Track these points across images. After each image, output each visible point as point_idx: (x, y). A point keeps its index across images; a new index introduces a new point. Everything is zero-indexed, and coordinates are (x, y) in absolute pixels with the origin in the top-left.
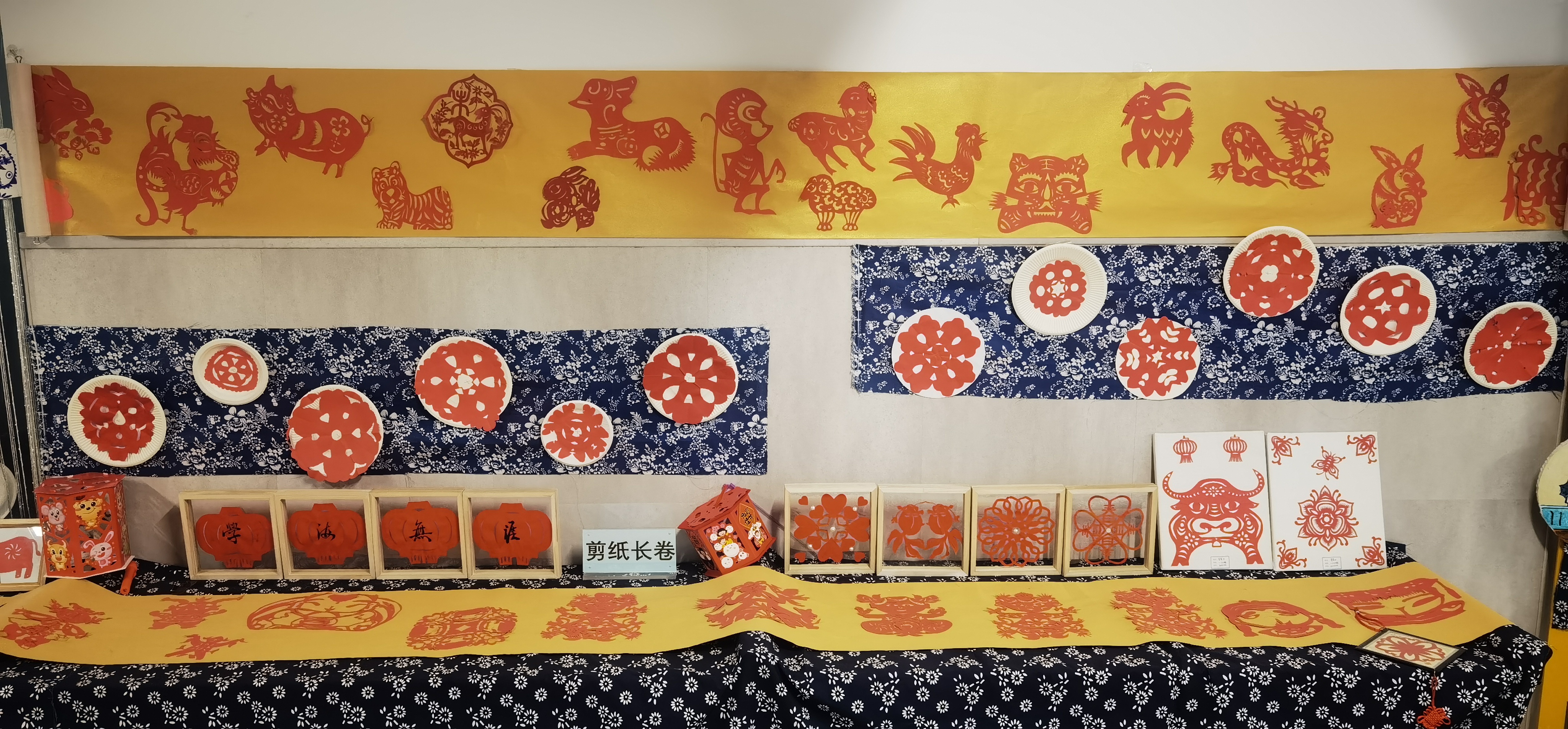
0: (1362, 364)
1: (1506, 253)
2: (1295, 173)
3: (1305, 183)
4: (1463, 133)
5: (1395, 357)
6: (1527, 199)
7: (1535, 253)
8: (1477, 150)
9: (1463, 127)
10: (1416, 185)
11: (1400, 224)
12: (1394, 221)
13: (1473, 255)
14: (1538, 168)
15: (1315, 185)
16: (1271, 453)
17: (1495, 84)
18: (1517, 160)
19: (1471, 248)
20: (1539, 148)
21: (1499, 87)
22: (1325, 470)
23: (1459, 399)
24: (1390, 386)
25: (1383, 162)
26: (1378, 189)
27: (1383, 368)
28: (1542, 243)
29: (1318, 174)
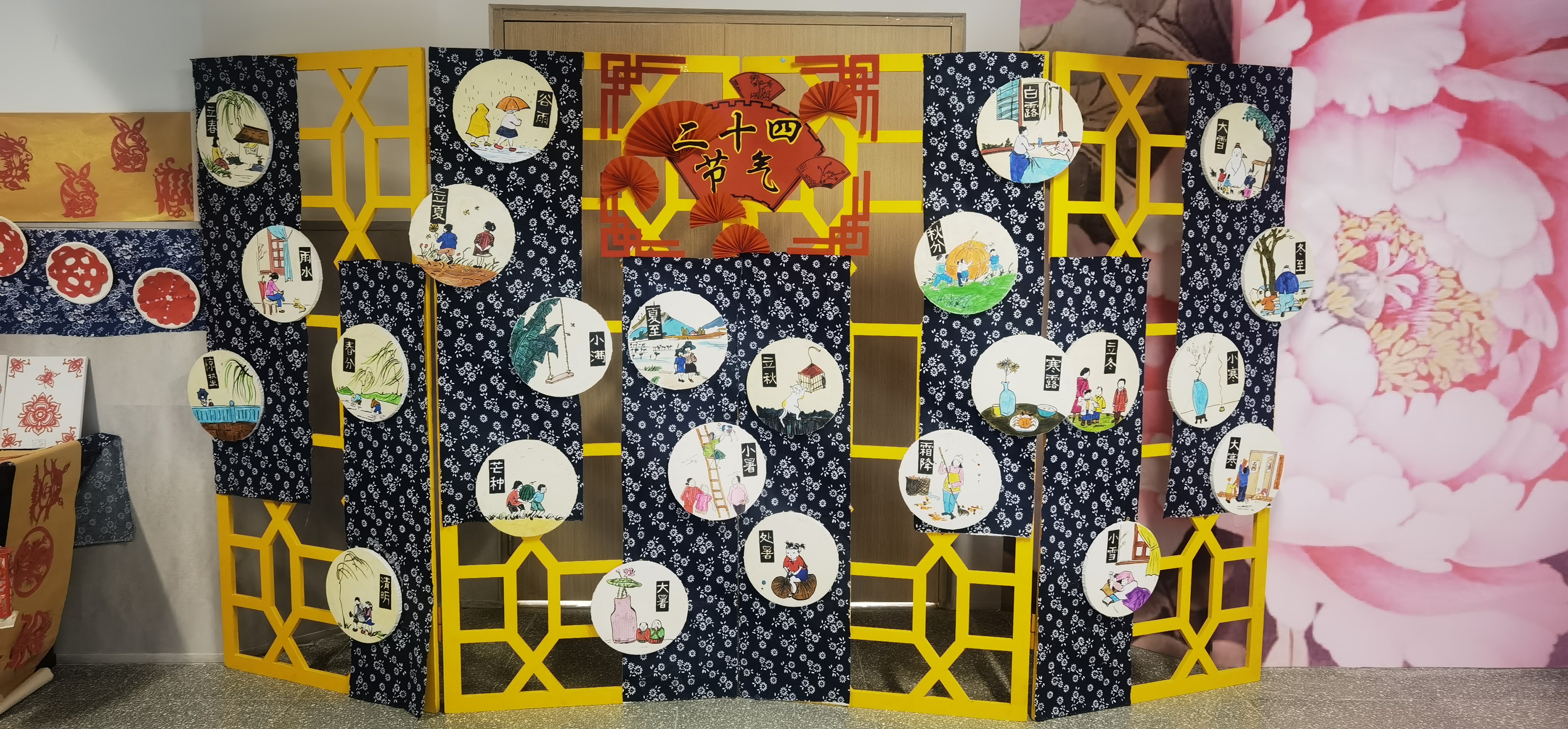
0: (72, 310)
1: (162, 236)
2: (7, 180)
3: (14, 186)
4: (116, 155)
5: (94, 306)
6: (174, 201)
7: (182, 237)
8: (130, 167)
9: (116, 151)
10: (90, 189)
11: (83, 215)
12: (80, 213)
13: (139, 237)
14: (177, 179)
15: (20, 188)
16: (10, 370)
17: (136, 124)
18: (160, 174)
19: (138, 232)
20: (175, 166)
21: (138, 126)
22: (45, 382)
23: (144, 335)
24: (95, 326)
25: (64, 173)
26: (63, 191)
27: (87, 313)
28: (186, 230)
29: (23, 180)
